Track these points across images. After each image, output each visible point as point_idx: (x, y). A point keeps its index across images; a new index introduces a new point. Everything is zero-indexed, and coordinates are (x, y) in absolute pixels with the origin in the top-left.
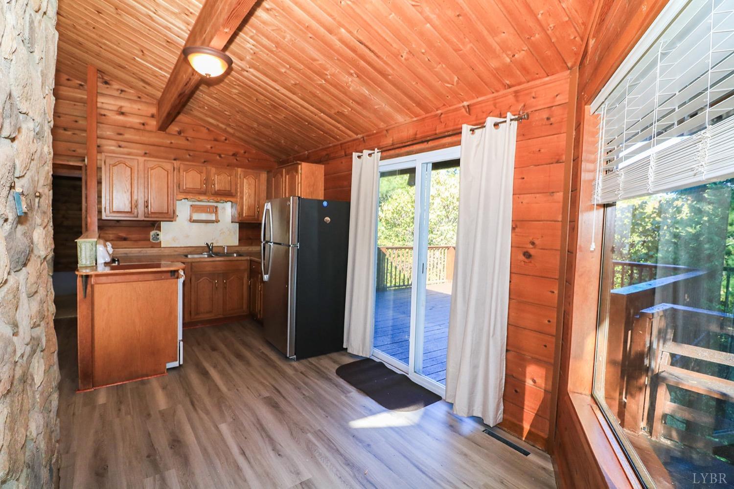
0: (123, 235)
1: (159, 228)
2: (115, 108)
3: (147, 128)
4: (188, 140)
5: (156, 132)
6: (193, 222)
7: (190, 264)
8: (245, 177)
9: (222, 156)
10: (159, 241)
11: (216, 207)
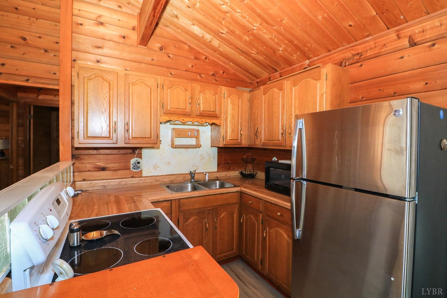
0: (101, 164)
1: (140, 156)
2: (94, 16)
3: (127, 41)
4: (169, 57)
5: (137, 47)
6: (175, 148)
7: (177, 202)
8: (229, 97)
9: (203, 75)
10: (139, 170)
11: (198, 131)
